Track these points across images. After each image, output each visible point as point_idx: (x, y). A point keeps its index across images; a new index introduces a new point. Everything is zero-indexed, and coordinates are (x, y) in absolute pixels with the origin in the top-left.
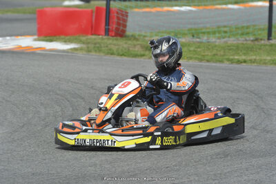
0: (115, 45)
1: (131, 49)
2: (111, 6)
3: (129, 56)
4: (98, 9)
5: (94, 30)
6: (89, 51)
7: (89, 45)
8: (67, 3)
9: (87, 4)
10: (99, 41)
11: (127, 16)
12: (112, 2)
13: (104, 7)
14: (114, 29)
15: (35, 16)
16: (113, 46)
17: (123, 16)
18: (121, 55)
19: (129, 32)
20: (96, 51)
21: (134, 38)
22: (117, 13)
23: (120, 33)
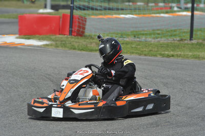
0: (76, 42)
1: (88, 45)
2: (74, 14)
3: (86, 50)
4: (64, 15)
5: (61, 31)
6: (57, 46)
7: (58, 42)
8: (41, 11)
9: (56, 12)
10: (65, 39)
11: (86, 21)
12: (74, 11)
13: (69, 14)
14: (76, 30)
15: (17, 20)
16: (75, 43)
17: (83, 21)
18: (81, 50)
19: (87, 33)
20: (62, 46)
21: (91, 37)
22: (79, 19)
23: (81, 34)
